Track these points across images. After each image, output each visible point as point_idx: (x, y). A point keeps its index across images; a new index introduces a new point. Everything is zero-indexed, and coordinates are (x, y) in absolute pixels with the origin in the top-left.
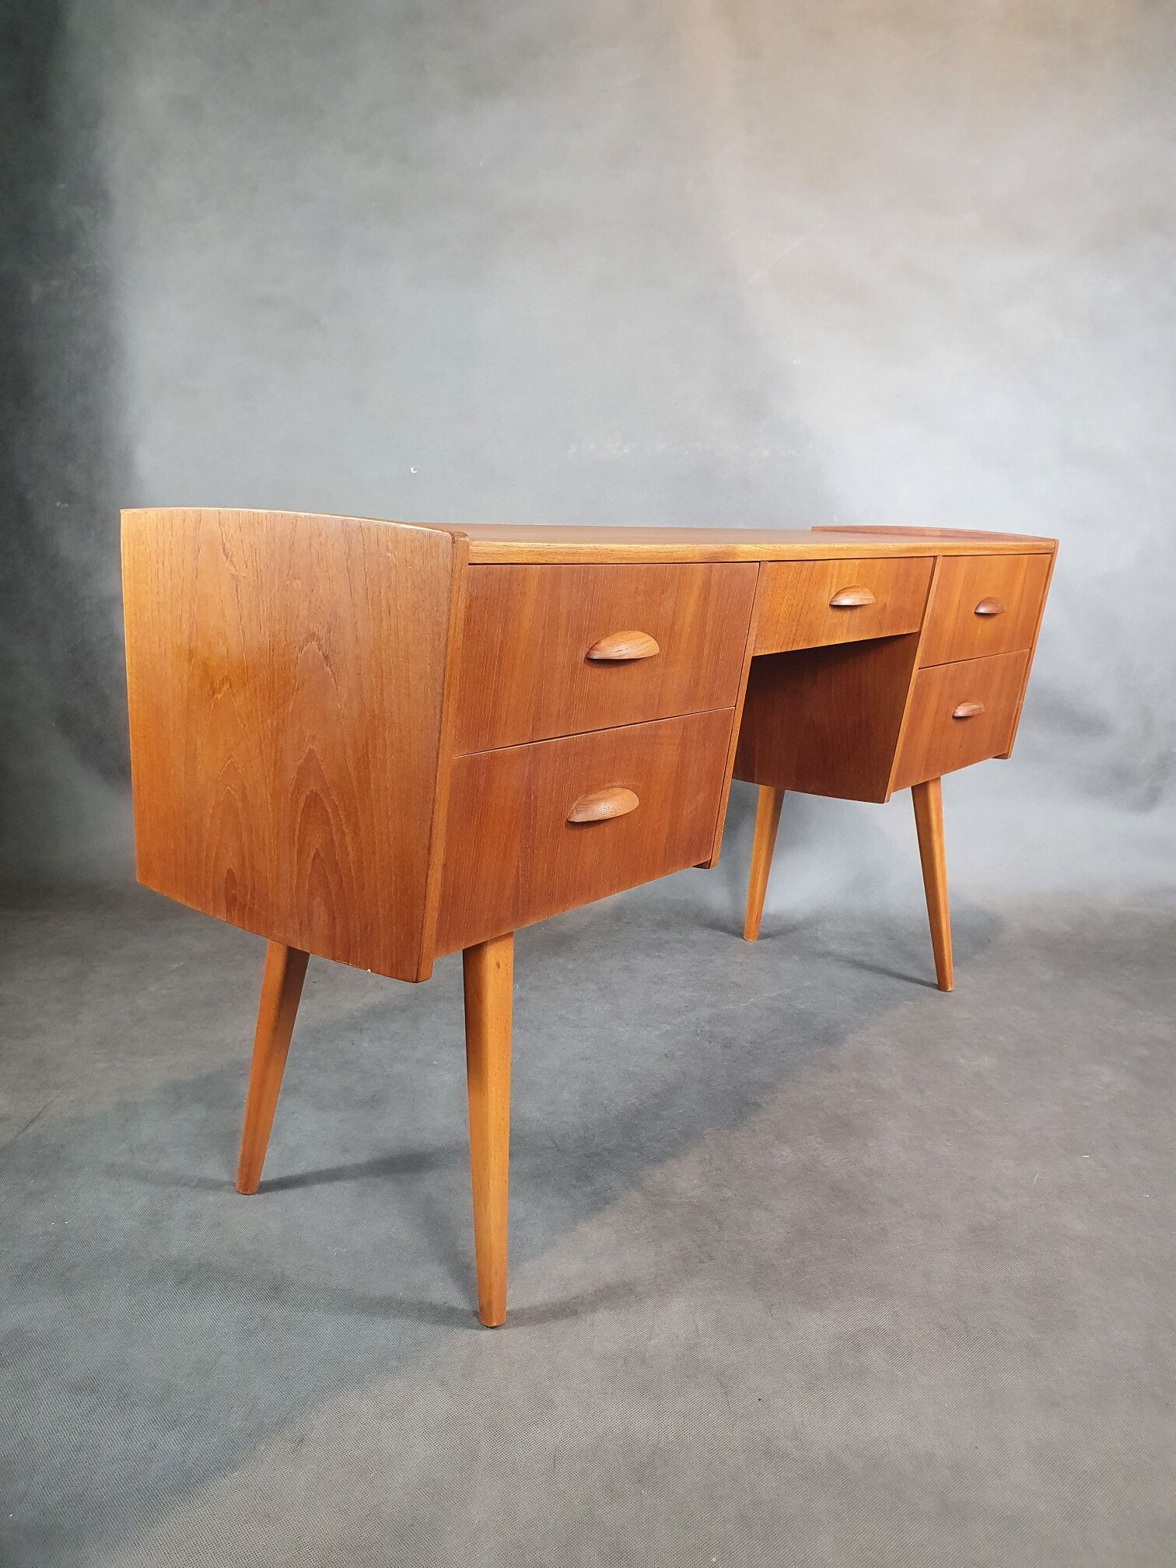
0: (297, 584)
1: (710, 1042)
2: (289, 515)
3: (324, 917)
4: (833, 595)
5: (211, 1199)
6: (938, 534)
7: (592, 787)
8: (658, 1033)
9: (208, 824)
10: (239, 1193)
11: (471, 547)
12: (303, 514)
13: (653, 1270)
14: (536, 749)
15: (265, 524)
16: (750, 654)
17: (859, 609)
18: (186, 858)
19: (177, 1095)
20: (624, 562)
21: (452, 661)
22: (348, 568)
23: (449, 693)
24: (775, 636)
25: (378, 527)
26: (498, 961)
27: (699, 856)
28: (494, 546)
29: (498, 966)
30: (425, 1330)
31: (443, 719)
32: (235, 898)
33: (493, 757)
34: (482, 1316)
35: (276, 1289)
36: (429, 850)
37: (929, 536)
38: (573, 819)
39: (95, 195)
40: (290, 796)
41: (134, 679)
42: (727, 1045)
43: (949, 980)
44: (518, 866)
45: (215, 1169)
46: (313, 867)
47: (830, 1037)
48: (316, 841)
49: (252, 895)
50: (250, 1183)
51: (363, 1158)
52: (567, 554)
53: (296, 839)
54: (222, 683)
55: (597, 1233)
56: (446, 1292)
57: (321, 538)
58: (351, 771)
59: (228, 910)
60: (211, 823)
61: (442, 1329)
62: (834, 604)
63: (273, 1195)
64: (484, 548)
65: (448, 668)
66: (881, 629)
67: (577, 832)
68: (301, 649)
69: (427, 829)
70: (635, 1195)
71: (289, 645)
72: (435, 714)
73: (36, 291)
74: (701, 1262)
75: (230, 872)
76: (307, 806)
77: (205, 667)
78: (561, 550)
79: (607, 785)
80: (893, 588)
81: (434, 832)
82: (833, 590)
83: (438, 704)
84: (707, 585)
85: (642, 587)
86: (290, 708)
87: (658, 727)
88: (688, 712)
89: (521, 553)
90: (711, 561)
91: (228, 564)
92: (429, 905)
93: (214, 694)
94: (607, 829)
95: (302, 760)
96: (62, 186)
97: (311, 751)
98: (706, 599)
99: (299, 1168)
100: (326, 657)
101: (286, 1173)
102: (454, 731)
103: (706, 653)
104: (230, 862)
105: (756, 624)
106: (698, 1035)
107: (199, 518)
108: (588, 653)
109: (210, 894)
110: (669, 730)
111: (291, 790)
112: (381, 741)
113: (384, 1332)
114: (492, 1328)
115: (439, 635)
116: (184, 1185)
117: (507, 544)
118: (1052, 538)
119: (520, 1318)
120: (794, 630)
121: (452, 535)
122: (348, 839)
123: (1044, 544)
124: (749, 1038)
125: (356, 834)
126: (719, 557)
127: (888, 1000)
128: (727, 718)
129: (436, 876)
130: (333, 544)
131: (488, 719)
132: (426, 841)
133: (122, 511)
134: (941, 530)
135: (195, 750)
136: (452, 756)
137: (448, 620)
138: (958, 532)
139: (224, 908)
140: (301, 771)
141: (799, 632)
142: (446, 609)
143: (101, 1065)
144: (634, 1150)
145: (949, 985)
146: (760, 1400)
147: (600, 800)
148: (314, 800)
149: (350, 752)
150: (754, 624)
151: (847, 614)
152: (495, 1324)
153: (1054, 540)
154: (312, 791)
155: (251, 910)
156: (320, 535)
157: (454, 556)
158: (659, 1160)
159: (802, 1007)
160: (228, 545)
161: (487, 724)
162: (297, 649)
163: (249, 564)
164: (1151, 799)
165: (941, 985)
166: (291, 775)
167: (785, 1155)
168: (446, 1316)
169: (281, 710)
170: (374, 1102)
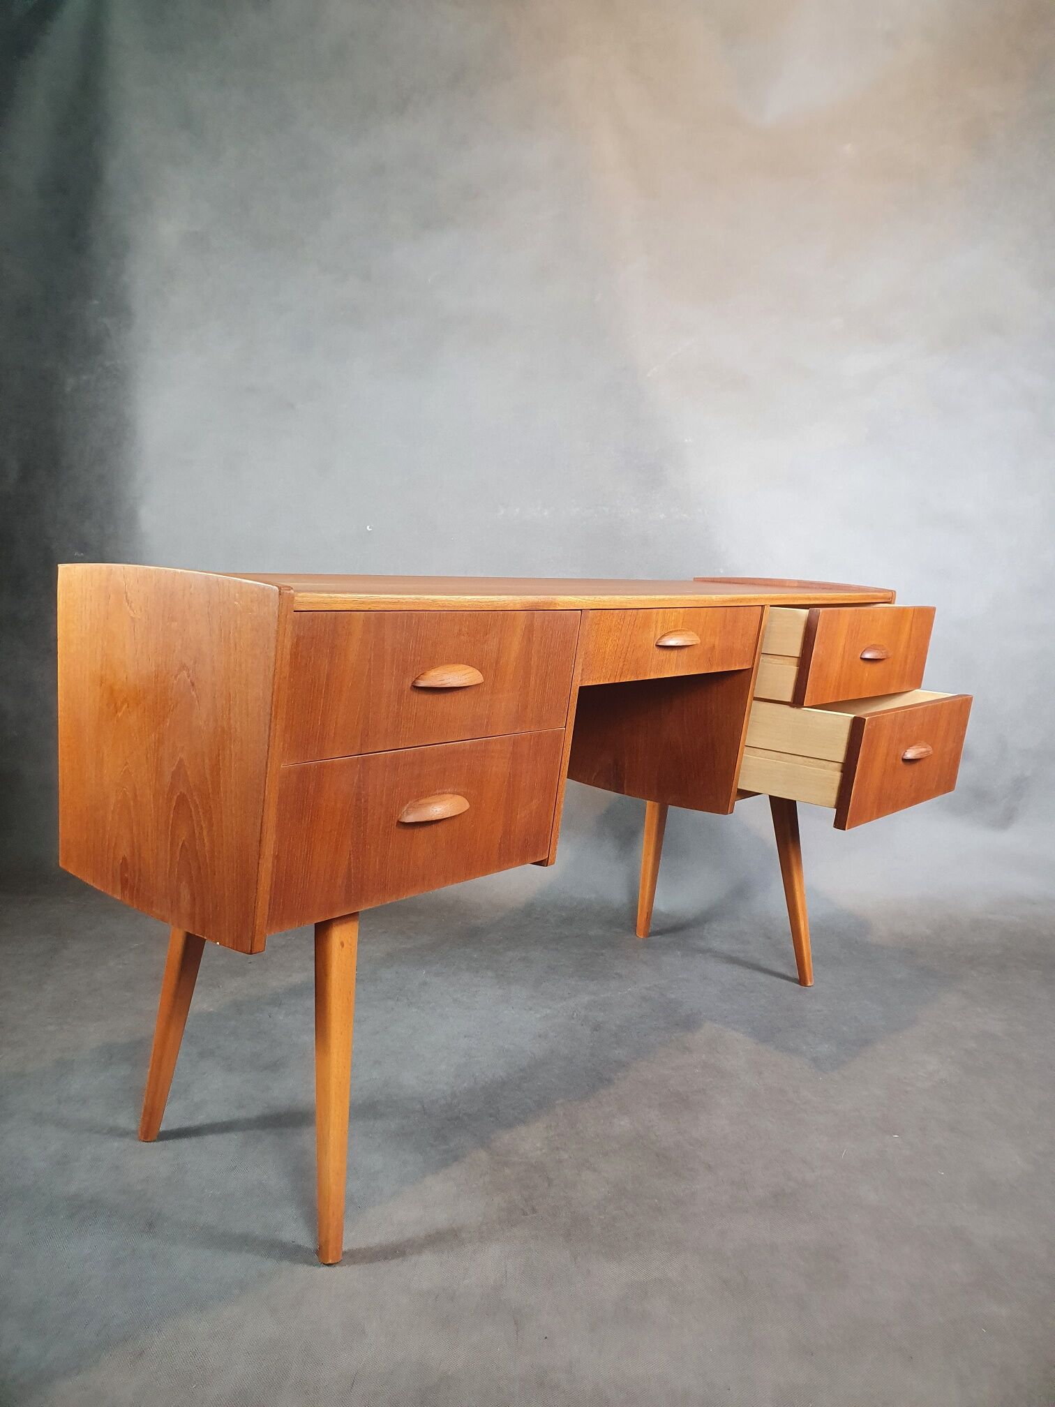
0: (174, 625)
1: (582, 1025)
2: (170, 571)
3: (188, 897)
4: (659, 637)
5: (116, 1144)
6: (796, 585)
7: (424, 793)
8: (538, 1016)
9: (110, 818)
10: (140, 1140)
11: (296, 598)
12: (179, 571)
13: (480, 1219)
14: (364, 760)
15: (154, 577)
16: (577, 685)
17: (687, 649)
18: (94, 847)
19: (110, 1054)
20: (446, 609)
21: (279, 688)
22: (208, 613)
23: (276, 713)
24: (602, 671)
25: (229, 582)
26: (343, 939)
27: (535, 854)
28: (318, 597)
29: (342, 945)
30: (269, 1264)
31: (272, 734)
32: (127, 880)
33: (322, 767)
34: (321, 1255)
35: (151, 1225)
36: (260, 841)
37: (788, 587)
38: (403, 820)
39: (120, 309)
40: (166, 796)
41: (63, 700)
42: (597, 1028)
43: (808, 976)
44: (350, 858)
45: (129, 1119)
46: (180, 857)
47: (689, 1023)
48: (183, 834)
49: (139, 880)
50: (151, 1132)
51: (254, 1111)
52: (390, 603)
53: (170, 834)
54: (122, 703)
55: (439, 1186)
56: (296, 1232)
57: (192, 589)
58: (208, 776)
59: (123, 891)
60: (113, 818)
61: (285, 1264)
62: (660, 644)
63: (170, 1143)
64: (308, 598)
65: (275, 694)
66: (712, 665)
67: (409, 832)
68: (176, 677)
69: (259, 825)
70: (483, 1155)
71: (168, 673)
72: (265, 730)
73: (71, 382)
74: (525, 1214)
75: (124, 859)
76: (177, 805)
77: (111, 691)
78: (384, 600)
79: (438, 792)
80: (720, 632)
81: (265, 827)
82: (659, 632)
83: (267, 722)
84: (529, 630)
85: (465, 630)
86: (168, 724)
87: (487, 742)
88: (517, 731)
89: (345, 602)
90: (531, 610)
91: (128, 608)
92: (261, 889)
93: (117, 712)
94: (440, 829)
95: (174, 768)
96: (96, 302)
97: (181, 760)
98: (530, 641)
99: (200, 1119)
100: (193, 684)
101: (187, 1124)
102: (282, 744)
103: (532, 682)
104: (124, 851)
105: (581, 660)
106: (573, 1018)
107: (110, 572)
108: (414, 682)
109: (110, 877)
110: (499, 746)
111: (167, 789)
112: (228, 752)
113: (234, 1265)
114: (329, 1265)
115: (269, 667)
116: (97, 1132)
117: (331, 595)
118: (889, 589)
119: (355, 1257)
120: (621, 665)
121: (280, 588)
122: (205, 833)
123: (881, 594)
124: (618, 1022)
125: (211, 825)
126: (539, 606)
127: (752, 992)
128: (558, 737)
129: (267, 866)
130: (199, 595)
131: (316, 735)
132: (258, 834)
133: (59, 565)
134: (799, 582)
135: (103, 757)
136: (283, 765)
137: (276, 655)
138: (812, 583)
139: (119, 887)
140: (175, 775)
141: (625, 667)
142: (274, 646)
143: (51, 1028)
144: (491, 1116)
145: (809, 980)
146: (546, 1338)
147: (430, 804)
148: (182, 799)
149: (207, 761)
150: (580, 660)
151: (674, 653)
152: (330, 1262)
153: (891, 591)
154: (181, 793)
155: (138, 890)
156: (191, 587)
157: (280, 605)
158: (510, 1126)
159: (673, 996)
160: (129, 594)
161: (316, 739)
162: (173, 677)
163: (143, 610)
164: (1006, 819)
165: (802, 981)
166: (167, 779)
167: (623, 1124)
168: (292, 1253)
169: (162, 726)
170: (275, 1067)
